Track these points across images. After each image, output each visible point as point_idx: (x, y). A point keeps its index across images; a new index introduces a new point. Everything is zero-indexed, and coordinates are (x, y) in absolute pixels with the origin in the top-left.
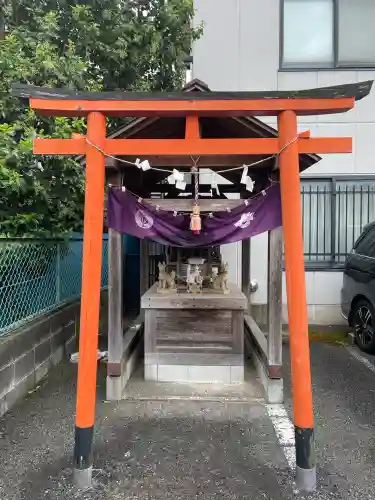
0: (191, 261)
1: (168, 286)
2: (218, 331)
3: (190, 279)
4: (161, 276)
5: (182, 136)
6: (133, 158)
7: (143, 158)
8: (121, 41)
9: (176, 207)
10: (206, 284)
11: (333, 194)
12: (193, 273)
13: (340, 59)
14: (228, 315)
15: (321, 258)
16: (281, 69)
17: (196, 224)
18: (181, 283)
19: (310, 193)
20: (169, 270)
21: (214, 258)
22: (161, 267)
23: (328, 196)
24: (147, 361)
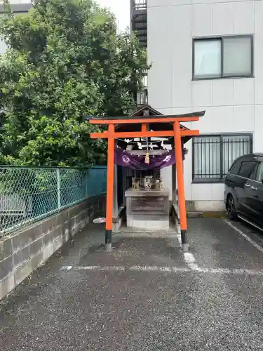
0: (147, 177)
1: (136, 188)
2: (158, 206)
3: (146, 184)
4: (133, 183)
5: (141, 131)
6: (124, 139)
7: (127, 138)
8: (113, 75)
9: (139, 154)
10: (153, 187)
11: (222, 143)
12: (147, 182)
13: (224, 72)
14: (162, 199)
15: (215, 176)
16: (193, 79)
17: (147, 160)
18: (142, 187)
19: (209, 143)
20: (136, 181)
21: (157, 176)
22: (133, 179)
23: (218, 144)
24: (128, 219)
